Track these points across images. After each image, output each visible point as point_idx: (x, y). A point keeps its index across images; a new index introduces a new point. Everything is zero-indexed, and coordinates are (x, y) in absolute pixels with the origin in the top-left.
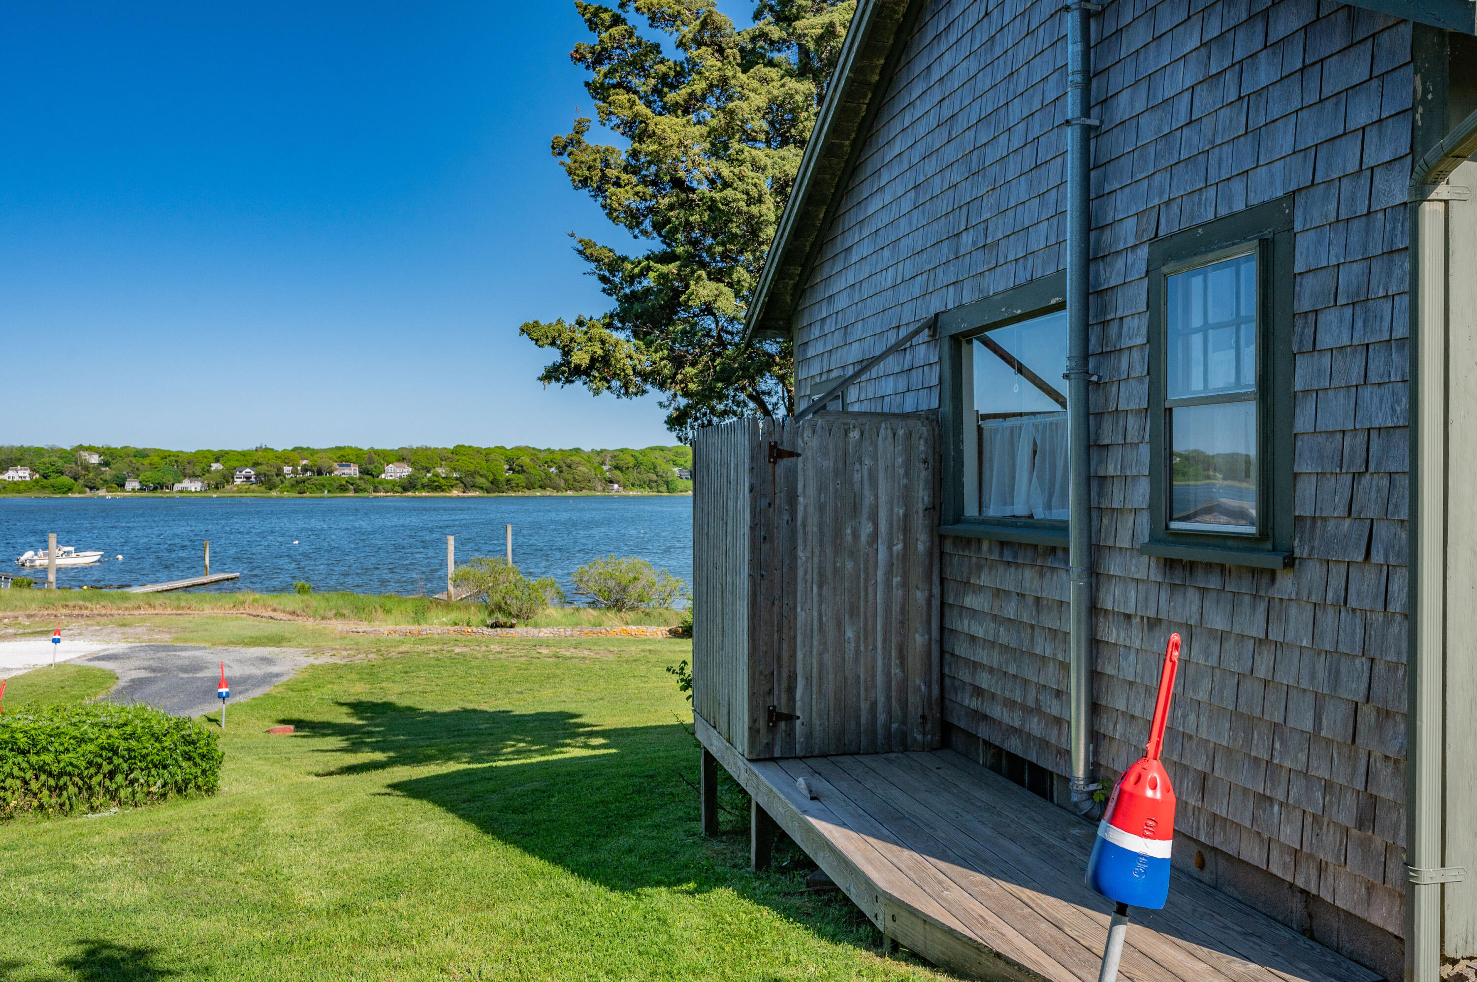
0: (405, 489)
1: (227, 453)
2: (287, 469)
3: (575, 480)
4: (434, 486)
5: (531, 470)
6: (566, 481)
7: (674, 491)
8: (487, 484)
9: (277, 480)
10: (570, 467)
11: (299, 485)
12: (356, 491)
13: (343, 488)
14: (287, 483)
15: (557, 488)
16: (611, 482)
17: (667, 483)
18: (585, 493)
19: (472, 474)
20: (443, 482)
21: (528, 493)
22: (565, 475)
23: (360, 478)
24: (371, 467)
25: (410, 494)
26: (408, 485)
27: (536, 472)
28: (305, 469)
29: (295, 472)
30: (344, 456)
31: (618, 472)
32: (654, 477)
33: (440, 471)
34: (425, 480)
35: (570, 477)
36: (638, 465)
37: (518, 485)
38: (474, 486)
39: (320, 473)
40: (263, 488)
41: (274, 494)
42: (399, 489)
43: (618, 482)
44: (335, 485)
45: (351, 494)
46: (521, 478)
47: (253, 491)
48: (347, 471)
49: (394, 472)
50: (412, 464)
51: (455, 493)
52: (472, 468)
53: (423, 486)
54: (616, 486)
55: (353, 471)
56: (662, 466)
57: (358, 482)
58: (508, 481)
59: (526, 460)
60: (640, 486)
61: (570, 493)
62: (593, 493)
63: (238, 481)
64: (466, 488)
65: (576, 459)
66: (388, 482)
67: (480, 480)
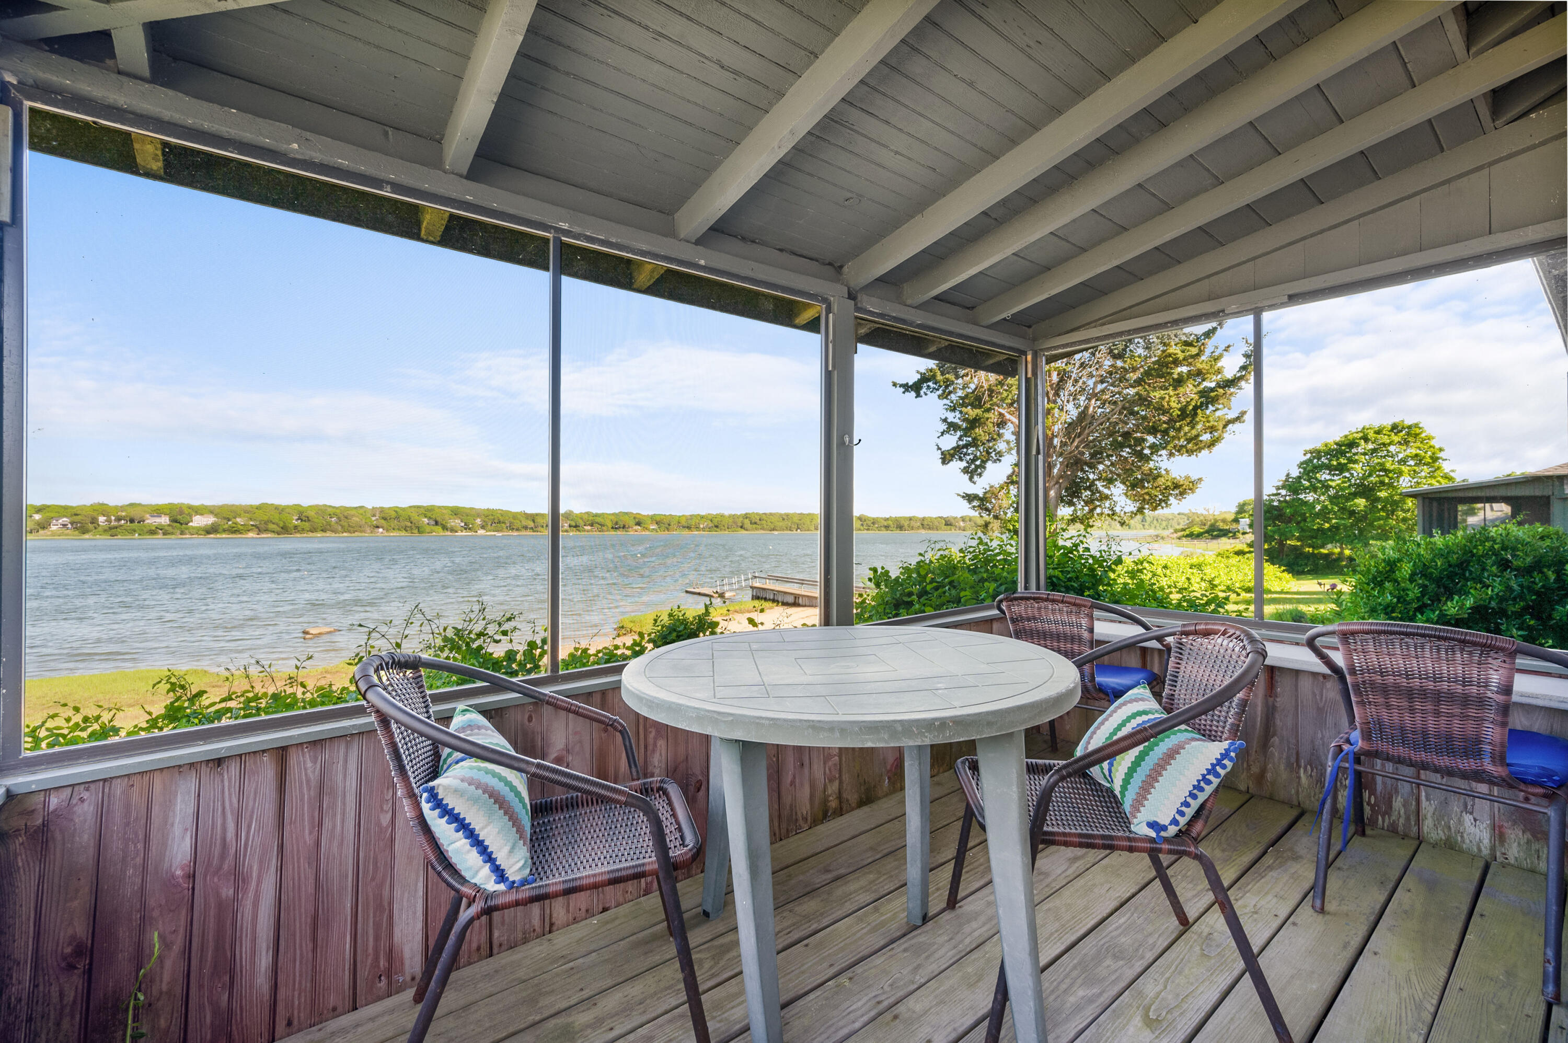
0: (208, 532)
1: (49, 506)
2: (102, 519)
3: (349, 526)
4: (234, 530)
5: (316, 520)
6: (342, 527)
7: (422, 532)
8: (279, 529)
9: (91, 526)
10: (346, 518)
11: (112, 531)
12: (164, 534)
13: (152, 532)
14: (100, 529)
15: (335, 531)
16: (378, 527)
17: (418, 528)
18: (356, 534)
19: (266, 523)
20: (241, 528)
21: (311, 534)
22: (342, 523)
23: (169, 525)
24: (179, 517)
25: (212, 536)
26: (211, 530)
27: (319, 521)
28: (119, 519)
29: (109, 521)
30: (158, 511)
31: (383, 521)
32: (409, 524)
33: (238, 520)
34: (226, 526)
35: (345, 524)
36: (397, 518)
37: (303, 530)
38: (266, 530)
39: (132, 521)
40: (77, 532)
41: (86, 536)
42: (203, 533)
43: (382, 527)
44: (145, 530)
45: (160, 536)
46: (306, 525)
47: (67, 535)
48: (158, 520)
49: (199, 521)
50: (216, 515)
51: (251, 535)
52: (266, 518)
53: (224, 531)
54: (381, 530)
55: (164, 520)
56: (415, 517)
57: (166, 528)
58: (296, 527)
59: (311, 514)
60: (399, 529)
61: (345, 534)
62: (363, 534)
63: (54, 528)
64: (260, 530)
65: (352, 512)
66: (193, 528)
67: (271, 526)
